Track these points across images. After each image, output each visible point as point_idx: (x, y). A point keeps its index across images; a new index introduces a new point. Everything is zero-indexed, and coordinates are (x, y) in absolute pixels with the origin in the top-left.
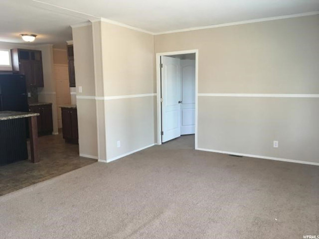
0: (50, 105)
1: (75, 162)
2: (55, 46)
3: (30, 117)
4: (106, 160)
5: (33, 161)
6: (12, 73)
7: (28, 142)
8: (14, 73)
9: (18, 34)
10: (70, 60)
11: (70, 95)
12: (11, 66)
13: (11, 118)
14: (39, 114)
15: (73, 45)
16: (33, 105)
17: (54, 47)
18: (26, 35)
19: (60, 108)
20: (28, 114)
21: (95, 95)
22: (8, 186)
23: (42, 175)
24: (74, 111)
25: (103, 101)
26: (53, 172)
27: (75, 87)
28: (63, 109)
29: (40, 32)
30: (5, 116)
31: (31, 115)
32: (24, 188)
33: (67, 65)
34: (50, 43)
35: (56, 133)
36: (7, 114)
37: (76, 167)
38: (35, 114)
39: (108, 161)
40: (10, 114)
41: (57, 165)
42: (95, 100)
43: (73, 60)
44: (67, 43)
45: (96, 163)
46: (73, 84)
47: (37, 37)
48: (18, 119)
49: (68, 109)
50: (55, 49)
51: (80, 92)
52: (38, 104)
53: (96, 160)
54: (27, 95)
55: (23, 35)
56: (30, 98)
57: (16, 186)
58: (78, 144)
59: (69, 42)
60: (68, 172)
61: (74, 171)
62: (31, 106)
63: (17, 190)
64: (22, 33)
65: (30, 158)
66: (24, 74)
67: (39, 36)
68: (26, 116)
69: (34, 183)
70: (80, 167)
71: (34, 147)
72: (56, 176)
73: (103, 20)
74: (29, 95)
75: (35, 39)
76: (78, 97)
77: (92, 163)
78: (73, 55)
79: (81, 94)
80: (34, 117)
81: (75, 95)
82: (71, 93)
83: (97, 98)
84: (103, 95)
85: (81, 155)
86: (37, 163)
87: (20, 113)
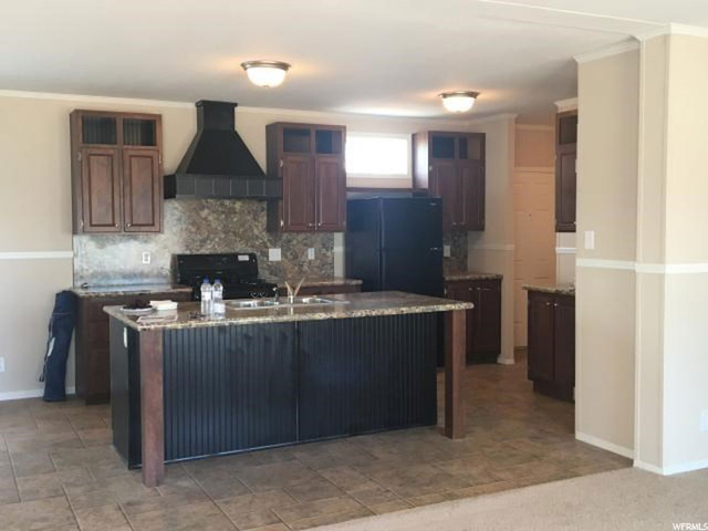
0: (496, 282)
1: (563, 454)
2: (523, 118)
3: (451, 312)
4: (660, 465)
5: (449, 432)
6: (410, 195)
7: (441, 377)
8: (414, 194)
9: (434, 95)
10: (561, 156)
11: (555, 254)
12: (410, 176)
13: (405, 310)
14: (472, 306)
15: (576, 111)
16: (455, 278)
17: (517, 121)
18: (454, 94)
19: (526, 292)
20: (445, 304)
21: (634, 260)
22: (388, 491)
23: (470, 476)
24: (566, 301)
25: (661, 277)
26: (502, 475)
27: (574, 231)
28: (532, 294)
29: (490, 84)
30: (390, 306)
31: (453, 307)
32: (427, 507)
33: (553, 169)
34: (509, 111)
35: (507, 359)
36: (397, 301)
37: (566, 472)
38: (464, 306)
39: (669, 469)
40: (402, 301)
41: (512, 456)
42: (633, 272)
43: (574, 154)
44: (556, 107)
45: (627, 470)
46: (566, 222)
47: (478, 97)
48: (421, 314)
49: (547, 294)
50: (521, 127)
51: (587, 247)
52: (468, 277)
53: (629, 462)
54: (442, 252)
55: (445, 96)
56: (446, 258)
57: (407, 495)
58: (574, 402)
59: (564, 105)
60: (544, 482)
61: (559, 483)
62: (451, 282)
63: (411, 506)
64: (445, 91)
65: (441, 421)
66: (439, 197)
67: (484, 96)
68: (442, 308)
69: (451, 497)
70: (577, 475)
71: (455, 395)
72: (509, 488)
73: (676, 29)
74: (447, 250)
75: (475, 105)
76: (580, 262)
77: (615, 468)
78: (573, 139)
79: (590, 254)
80: (459, 311)
81: (572, 257)
82: (559, 249)
83: (642, 268)
84: (661, 260)
85: (580, 436)
86: (460, 440)
87: (427, 298)
